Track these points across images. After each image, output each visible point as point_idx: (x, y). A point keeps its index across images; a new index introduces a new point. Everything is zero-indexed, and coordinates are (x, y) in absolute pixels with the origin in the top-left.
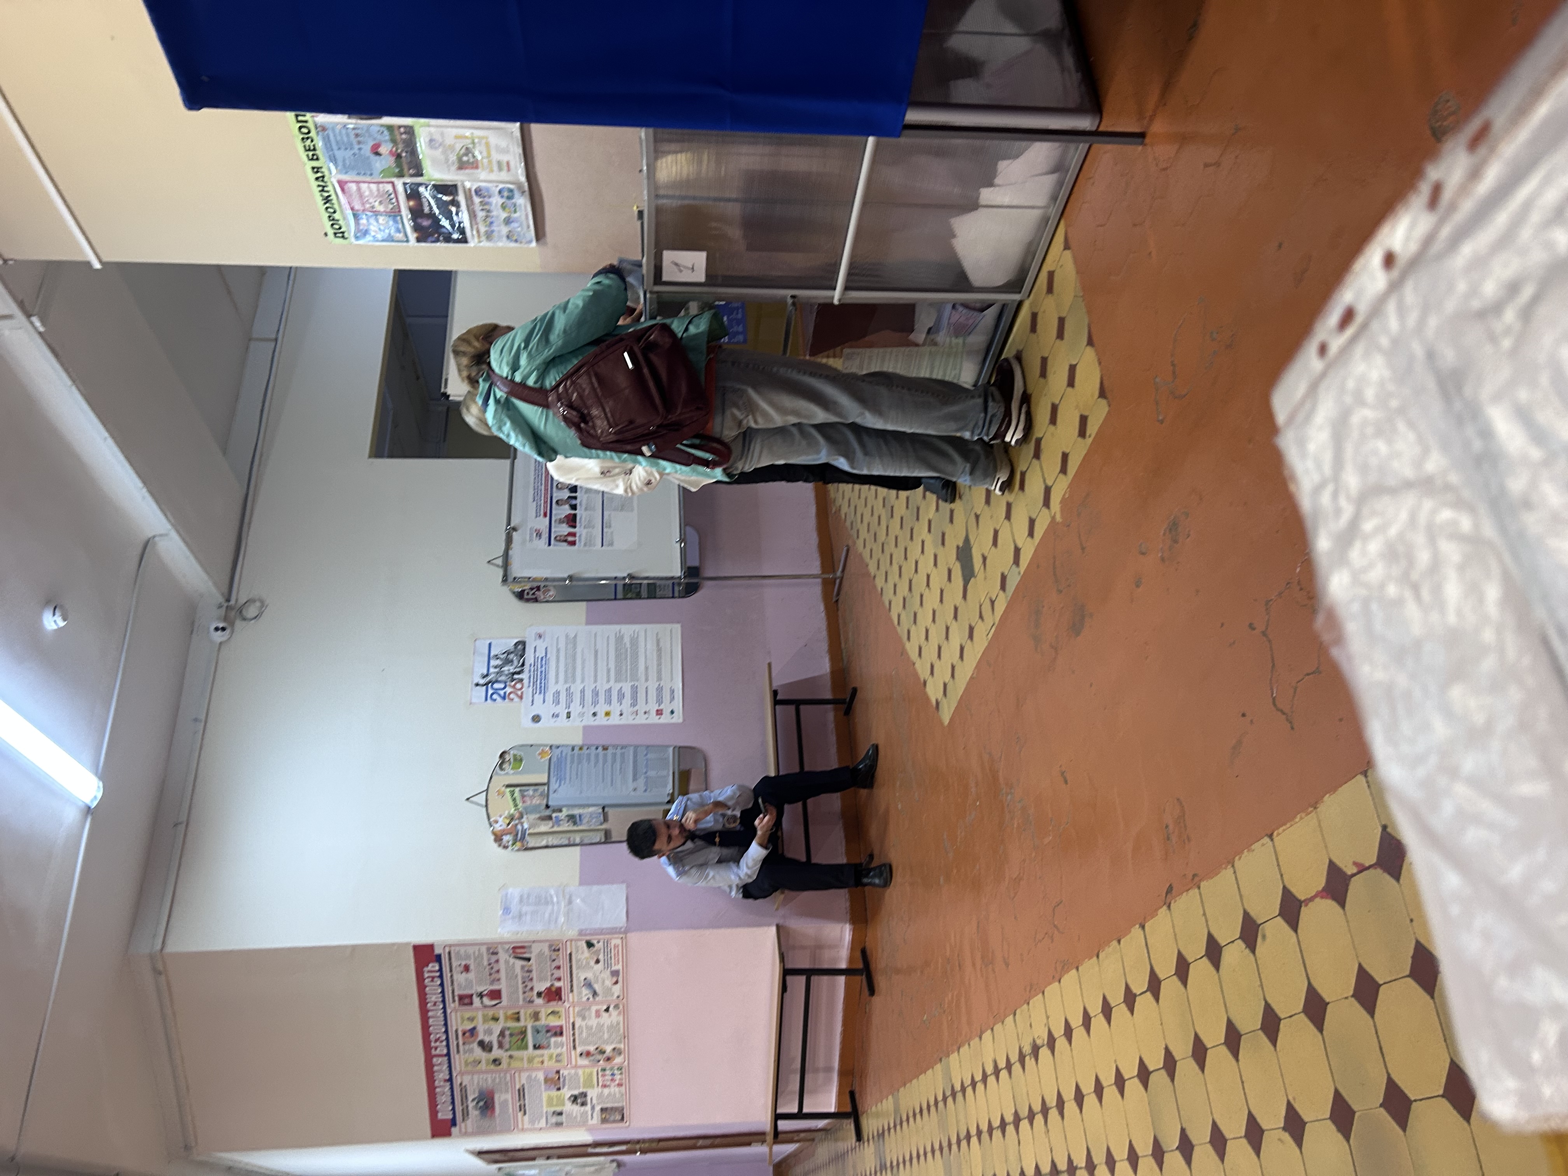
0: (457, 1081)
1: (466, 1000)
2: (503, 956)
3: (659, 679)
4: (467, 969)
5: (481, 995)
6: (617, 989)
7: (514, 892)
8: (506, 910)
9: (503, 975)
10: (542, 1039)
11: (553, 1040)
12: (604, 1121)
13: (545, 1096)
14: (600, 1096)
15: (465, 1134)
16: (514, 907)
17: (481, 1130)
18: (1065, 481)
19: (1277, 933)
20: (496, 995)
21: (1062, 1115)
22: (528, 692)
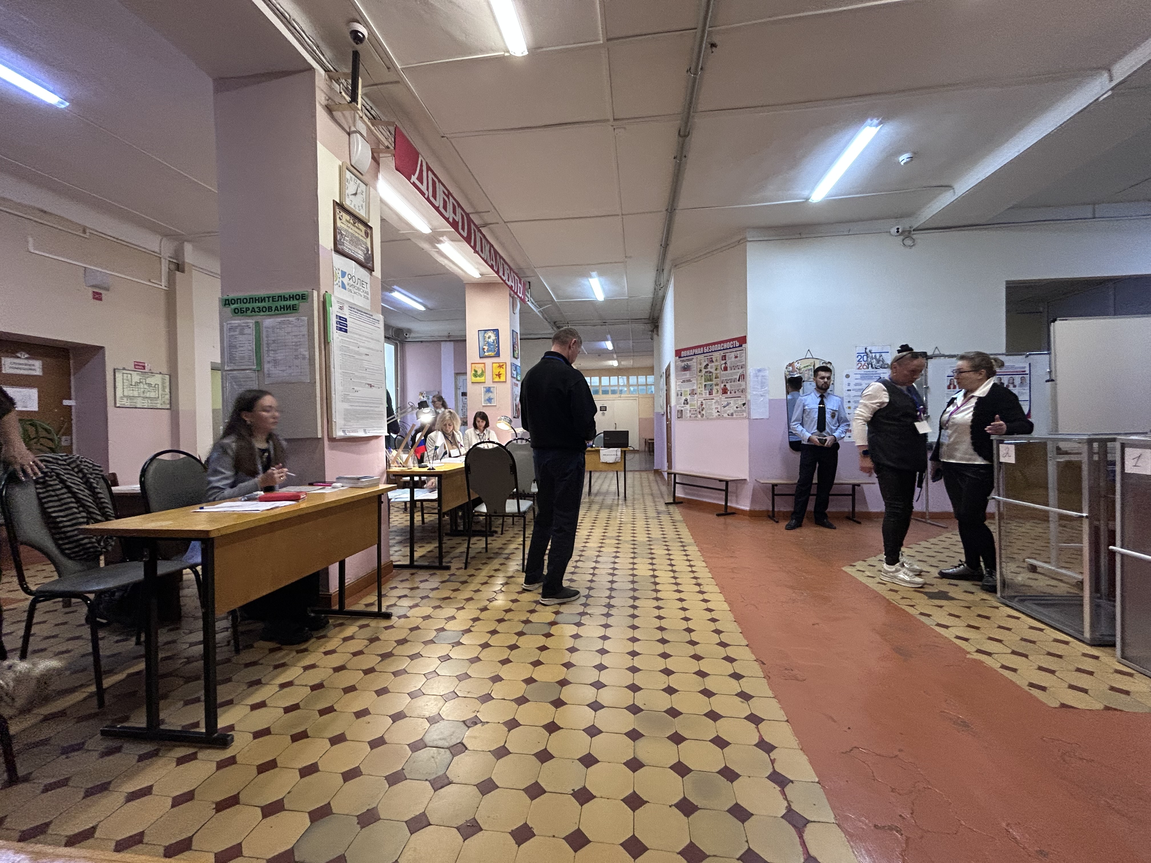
0: (694, 357)
1: (724, 358)
2: (741, 371)
4: (736, 357)
5: (725, 363)
6: (726, 415)
7: (767, 373)
8: (759, 371)
9: (733, 371)
10: (708, 387)
11: (708, 392)
12: (678, 411)
13: (688, 389)
14: (687, 409)
15: (676, 362)
16: (761, 374)
17: (676, 367)
18: (996, 666)
19: (744, 709)
20: (726, 369)
21: (675, 591)
22: (862, 371)
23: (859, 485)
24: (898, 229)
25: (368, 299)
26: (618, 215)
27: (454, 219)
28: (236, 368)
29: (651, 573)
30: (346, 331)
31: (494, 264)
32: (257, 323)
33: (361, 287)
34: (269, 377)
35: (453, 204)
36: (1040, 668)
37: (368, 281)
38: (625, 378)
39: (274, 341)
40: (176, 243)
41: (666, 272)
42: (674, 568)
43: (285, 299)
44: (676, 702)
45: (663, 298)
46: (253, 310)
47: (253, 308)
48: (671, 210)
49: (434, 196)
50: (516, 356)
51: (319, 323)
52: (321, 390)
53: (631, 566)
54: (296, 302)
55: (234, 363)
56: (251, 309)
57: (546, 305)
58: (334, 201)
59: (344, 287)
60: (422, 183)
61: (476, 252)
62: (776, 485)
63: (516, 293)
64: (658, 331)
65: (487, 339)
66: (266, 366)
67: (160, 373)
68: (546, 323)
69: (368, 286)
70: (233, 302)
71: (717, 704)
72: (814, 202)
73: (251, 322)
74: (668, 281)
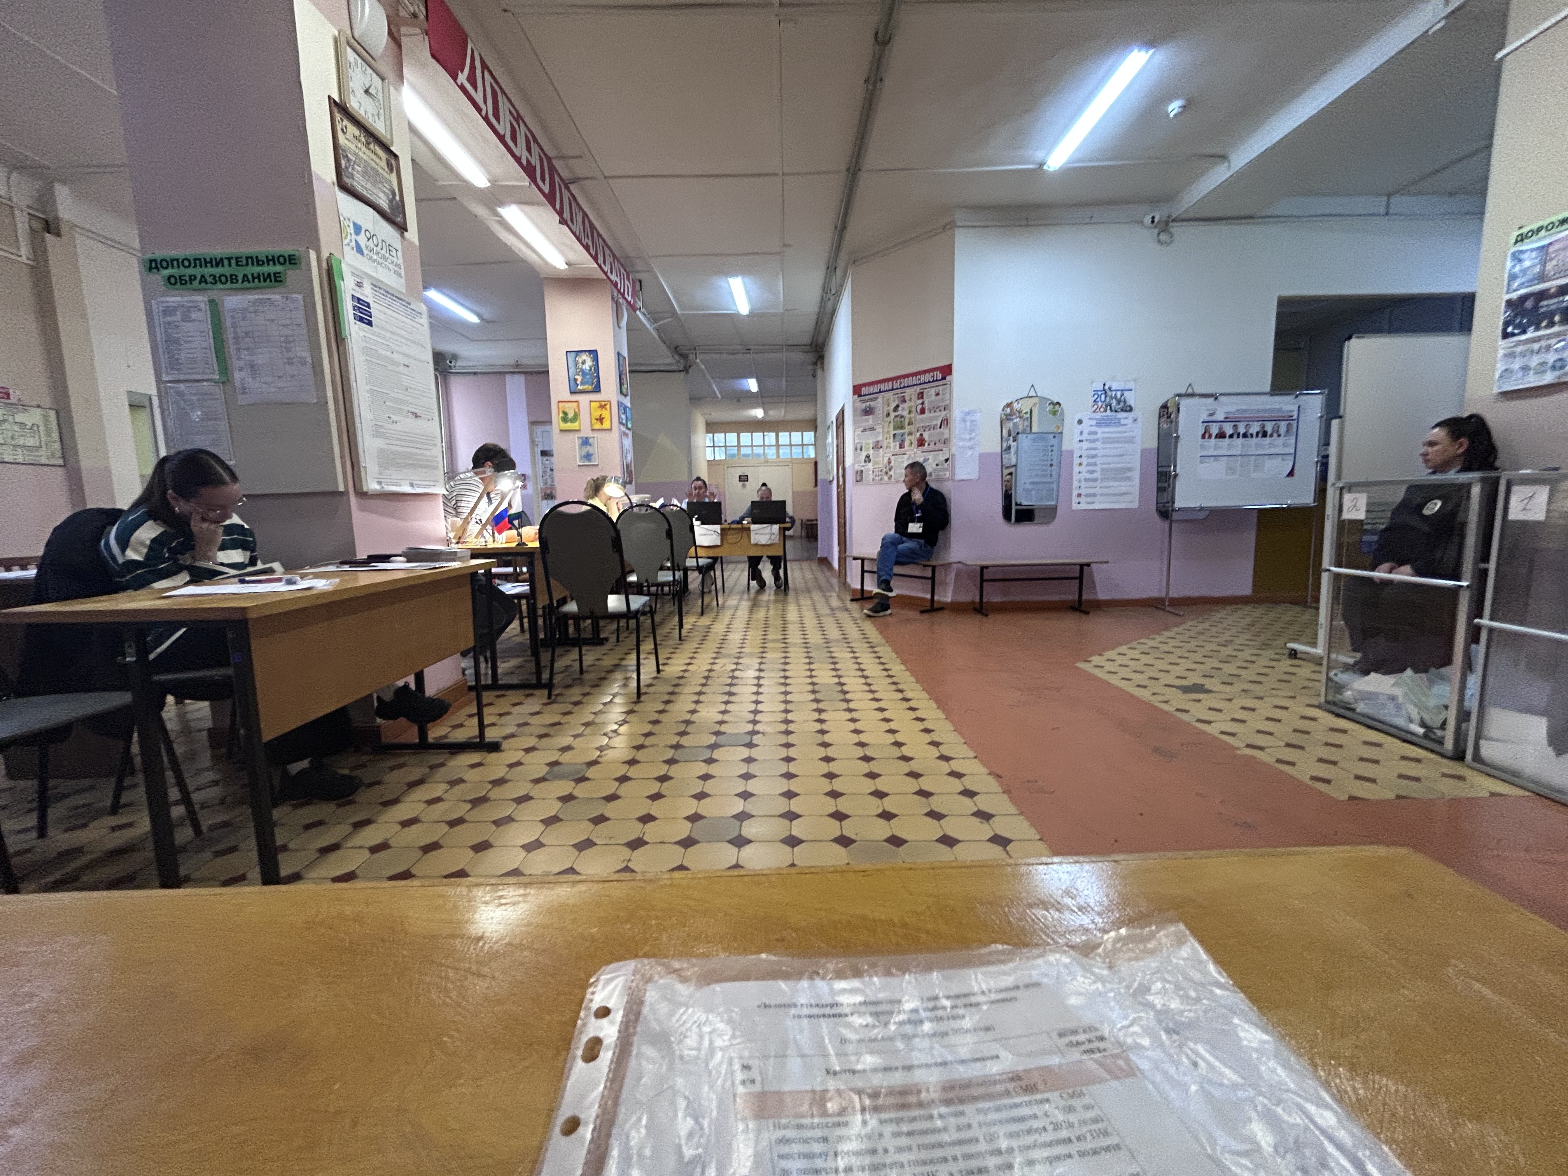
0: (880, 395)
1: (921, 395)
2: (943, 413)
3: (1101, 495)
4: (937, 394)
5: (923, 403)
7: (977, 417)
8: (969, 413)
9: (932, 414)
10: (898, 438)
11: (898, 444)
12: (856, 472)
13: (870, 441)
14: (868, 470)
15: (854, 402)
16: (969, 417)
17: (855, 410)
18: (1271, 760)
19: (986, 831)
20: (923, 411)
21: (872, 700)
22: (1098, 415)
23: (1088, 565)
24: (1153, 218)
25: (400, 275)
26: (777, 175)
27: (528, 161)
28: (182, 377)
29: (836, 680)
30: (370, 323)
31: (590, 244)
32: (212, 302)
33: (387, 255)
34: (244, 393)
35: (526, 136)
36: (1320, 760)
37: (399, 247)
38: (773, 434)
39: (247, 333)
40: (38, 184)
41: (839, 272)
42: (865, 673)
43: (259, 262)
44: (896, 828)
45: (833, 313)
46: (203, 280)
47: (203, 276)
48: (854, 171)
49: (496, 115)
50: (624, 391)
51: (324, 305)
52: (337, 416)
53: (808, 673)
54: (278, 268)
55: (178, 370)
56: (199, 277)
57: (663, 319)
58: (329, 97)
59: (359, 250)
60: (475, 88)
61: (563, 221)
62: (987, 567)
63: (623, 295)
64: (822, 364)
65: (580, 365)
66: (237, 376)
67: (39, 406)
68: (664, 347)
69: (400, 254)
70: (165, 264)
71: (950, 827)
72: (1051, 169)
73: (201, 299)
74: (842, 286)
